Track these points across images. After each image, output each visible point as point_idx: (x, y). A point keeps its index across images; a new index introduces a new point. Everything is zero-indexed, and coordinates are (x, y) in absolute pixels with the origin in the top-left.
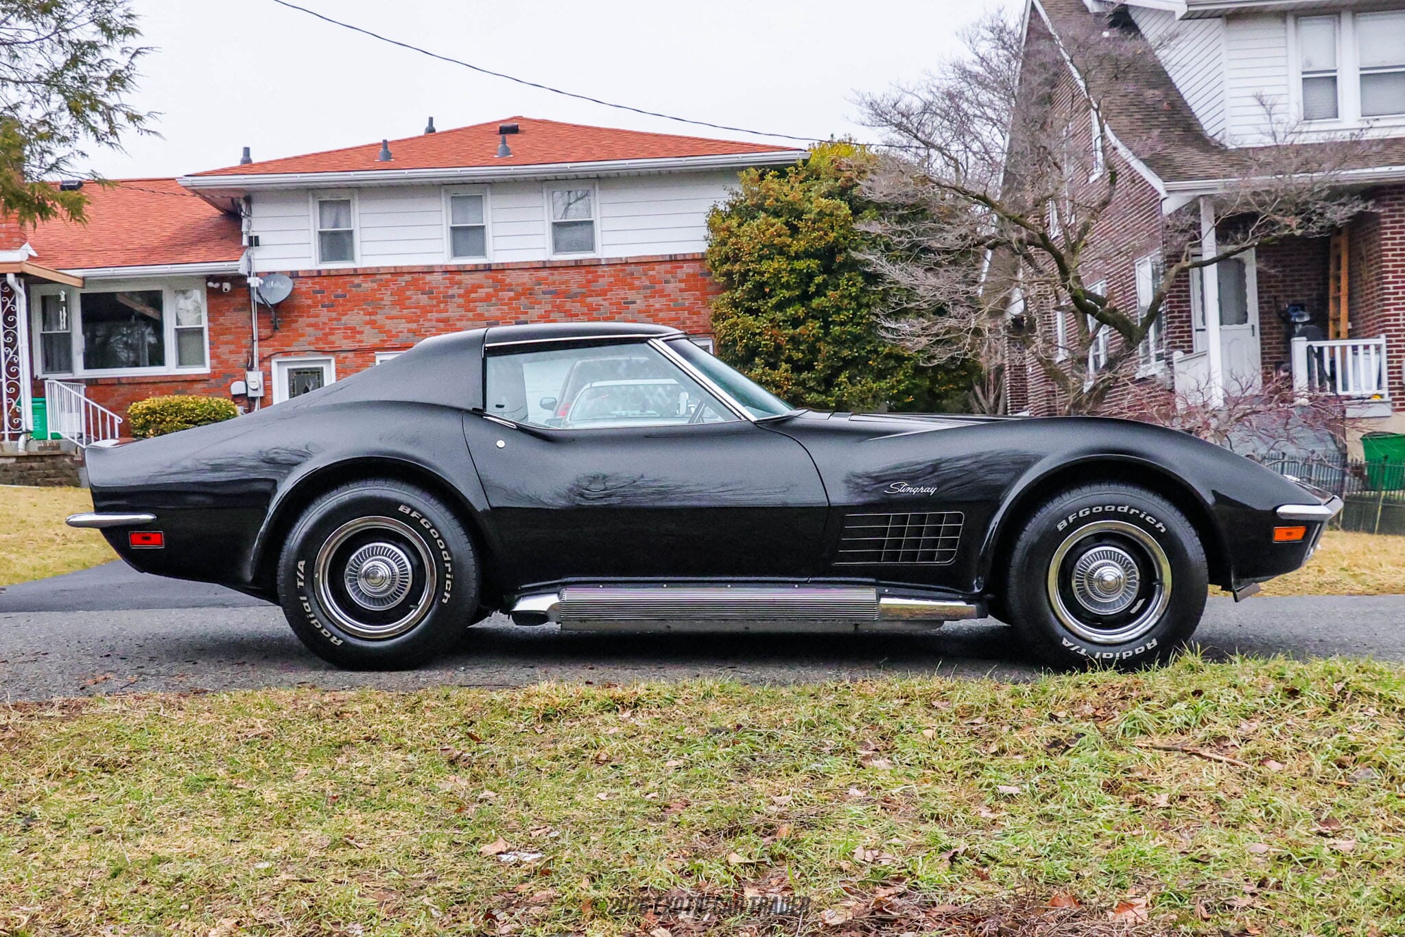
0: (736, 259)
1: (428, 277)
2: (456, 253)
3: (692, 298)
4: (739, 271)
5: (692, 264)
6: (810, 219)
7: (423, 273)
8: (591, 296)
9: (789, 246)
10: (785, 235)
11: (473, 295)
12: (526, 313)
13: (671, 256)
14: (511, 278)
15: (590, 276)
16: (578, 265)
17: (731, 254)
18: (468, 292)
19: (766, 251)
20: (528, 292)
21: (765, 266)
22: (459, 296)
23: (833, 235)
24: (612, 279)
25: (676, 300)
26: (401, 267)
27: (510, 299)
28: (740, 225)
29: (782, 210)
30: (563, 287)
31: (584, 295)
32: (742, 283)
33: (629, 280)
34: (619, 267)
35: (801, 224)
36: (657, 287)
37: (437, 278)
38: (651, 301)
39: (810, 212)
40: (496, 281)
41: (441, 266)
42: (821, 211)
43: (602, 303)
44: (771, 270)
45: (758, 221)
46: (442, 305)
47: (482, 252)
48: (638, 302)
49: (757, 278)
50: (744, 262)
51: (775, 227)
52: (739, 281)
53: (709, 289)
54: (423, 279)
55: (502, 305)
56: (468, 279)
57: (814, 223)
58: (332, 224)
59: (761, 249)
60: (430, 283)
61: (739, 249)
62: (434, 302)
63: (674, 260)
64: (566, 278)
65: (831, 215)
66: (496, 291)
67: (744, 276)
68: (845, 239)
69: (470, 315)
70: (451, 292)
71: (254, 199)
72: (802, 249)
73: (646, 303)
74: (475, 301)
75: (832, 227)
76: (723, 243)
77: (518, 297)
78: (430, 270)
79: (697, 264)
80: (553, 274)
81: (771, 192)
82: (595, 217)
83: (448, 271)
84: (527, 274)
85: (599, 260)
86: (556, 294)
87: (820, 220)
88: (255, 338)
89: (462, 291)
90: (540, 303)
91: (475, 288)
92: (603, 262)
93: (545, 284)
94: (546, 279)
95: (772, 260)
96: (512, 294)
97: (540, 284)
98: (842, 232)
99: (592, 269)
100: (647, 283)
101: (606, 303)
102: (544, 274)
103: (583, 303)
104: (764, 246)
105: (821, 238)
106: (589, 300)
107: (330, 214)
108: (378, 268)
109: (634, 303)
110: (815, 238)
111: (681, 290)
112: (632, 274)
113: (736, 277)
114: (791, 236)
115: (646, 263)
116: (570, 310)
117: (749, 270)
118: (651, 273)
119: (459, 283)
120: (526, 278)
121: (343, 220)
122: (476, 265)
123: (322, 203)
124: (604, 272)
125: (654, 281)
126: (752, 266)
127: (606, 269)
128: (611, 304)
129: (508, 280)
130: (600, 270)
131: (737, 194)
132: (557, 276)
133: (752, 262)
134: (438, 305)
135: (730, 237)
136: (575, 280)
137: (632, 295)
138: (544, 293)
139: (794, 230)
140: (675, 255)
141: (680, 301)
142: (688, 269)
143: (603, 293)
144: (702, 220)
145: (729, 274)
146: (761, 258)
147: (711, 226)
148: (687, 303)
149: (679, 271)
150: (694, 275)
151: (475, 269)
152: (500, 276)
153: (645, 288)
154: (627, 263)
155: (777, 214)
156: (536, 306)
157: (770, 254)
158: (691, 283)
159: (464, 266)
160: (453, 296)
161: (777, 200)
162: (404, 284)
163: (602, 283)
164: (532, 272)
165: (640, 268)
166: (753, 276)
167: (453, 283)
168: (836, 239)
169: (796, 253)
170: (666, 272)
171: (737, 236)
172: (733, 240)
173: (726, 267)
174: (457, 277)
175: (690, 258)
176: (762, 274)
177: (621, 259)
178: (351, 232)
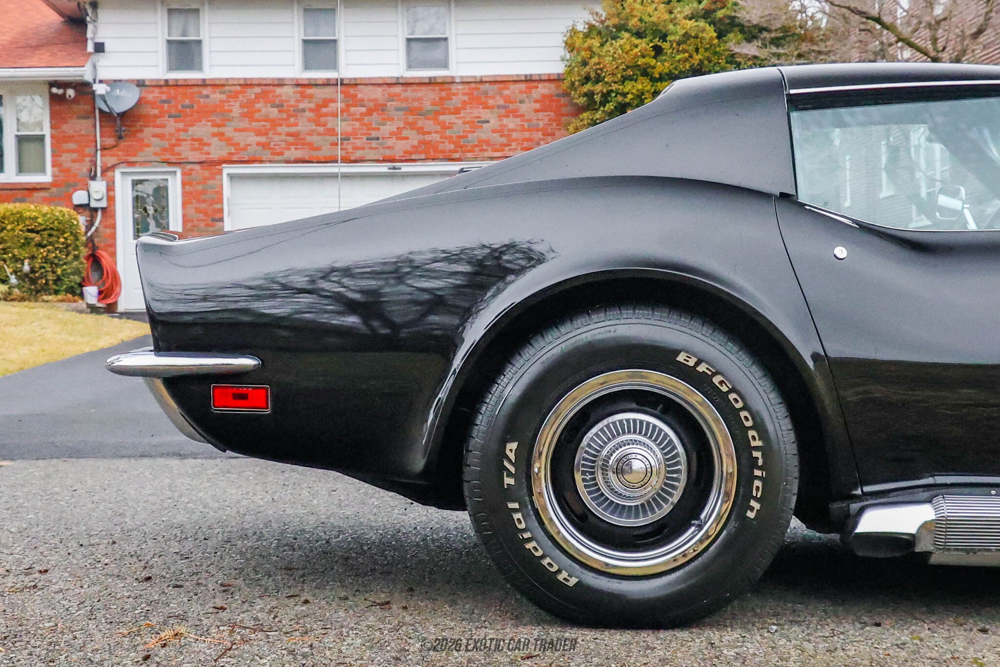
0: (598, 79)
1: (279, 90)
2: (307, 66)
3: (546, 119)
4: (602, 91)
5: (546, 84)
6: (674, 41)
7: (274, 85)
8: (443, 114)
9: (654, 67)
10: (649, 55)
11: (324, 110)
12: (378, 129)
13: (526, 76)
14: (364, 93)
15: (444, 94)
16: (431, 82)
17: (593, 75)
18: (319, 107)
19: (630, 72)
20: (379, 108)
21: (628, 86)
22: (311, 110)
23: (698, 57)
24: (466, 98)
25: (529, 121)
26: (251, 79)
27: (362, 114)
28: (602, 45)
29: (645, 31)
30: (416, 104)
31: (437, 113)
32: (603, 104)
33: (483, 99)
34: (473, 85)
35: (665, 45)
36: (512, 107)
37: (287, 92)
38: (505, 121)
39: (673, 34)
40: (346, 95)
41: (292, 79)
42: (686, 33)
43: (456, 121)
44: (634, 91)
45: (622, 42)
46: (292, 120)
47: (334, 66)
48: (492, 121)
49: (620, 98)
50: (607, 83)
51: (639, 48)
52: (600, 102)
53: (564, 110)
54: (274, 91)
55: (353, 120)
56: (320, 94)
57: (679, 44)
58: (180, 31)
59: (624, 70)
60: (280, 96)
61: (601, 69)
62: (285, 116)
63: (529, 80)
64: (419, 94)
65: (696, 37)
66: (348, 106)
67: (606, 97)
68: (710, 62)
69: (321, 129)
70: (301, 106)
71: (100, 5)
72: (667, 71)
73: (501, 123)
74: (326, 115)
75: (697, 50)
76: (585, 63)
77: (370, 112)
78: (280, 83)
79: (553, 85)
80: (406, 91)
81: (635, 13)
82: (450, 34)
83: (298, 84)
84: (379, 90)
85: (453, 77)
86: (411, 111)
87: (685, 42)
88: (99, 147)
89: (313, 106)
90: (392, 119)
91: (326, 103)
92: (458, 80)
93: (399, 100)
94: (399, 95)
95: (636, 80)
96: (363, 110)
97: (392, 101)
98: (707, 54)
99: (446, 86)
100: (502, 102)
101: (460, 122)
102: (397, 89)
103: (435, 119)
104: (628, 67)
105: (686, 60)
106: (442, 118)
107: (178, 22)
108: (227, 79)
109: (488, 122)
110: (679, 61)
111: (537, 111)
112: (486, 93)
113: (597, 98)
114: (655, 57)
115: (501, 82)
116: (422, 128)
117: (612, 91)
118: (506, 92)
119: (311, 96)
120: (378, 94)
121: (191, 29)
122: (328, 80)
123: (170, 11)
124: (458, 89)
125: (508, 100)
126: (614, 87)
127: (460, 87)
128: (464, 123)
129: (360, 96)
130: (454, 87)
131: (597, 14)
132: (410, 93)
133: (615, 82)
134: (288, 119)
135: (591, 57)
136: (429, 96)
137: (485, 114)
138: (397, 109)
139: (658, 51)
140: (531, 75)
141: (534, 122)
142: (544, 89)
143: (457, 111)
144: (559, 40)
145: (590, 95)
146: (624, 79)
147: (570, 47)
148: (541, 124)
149: (533, 91)
150: (550, 96)
151: (327, 83)
152: (352, 91)
153: (499, 107)
154: (481, 82)
155: (639, 35)
156: (388, 123)
157: (634, 75)
158: (546, 104)
159: (315, 79)
160: (304, 110)
161: (641, 20)
162: (253, 96)
163: (456, 101)
164: (385, 87)
165: (495, 87)
166: (616, 96)
167: (304, 96)
168: (701, 61)
169: (660, 74)
170: (521, 92)
171: (600, 56)
172: (595, 60)
173: (588, 87)
174: (309, 91)
175: (546, 78)
176: (624, 95)
177: (475, 77)
178: (199, 42)
